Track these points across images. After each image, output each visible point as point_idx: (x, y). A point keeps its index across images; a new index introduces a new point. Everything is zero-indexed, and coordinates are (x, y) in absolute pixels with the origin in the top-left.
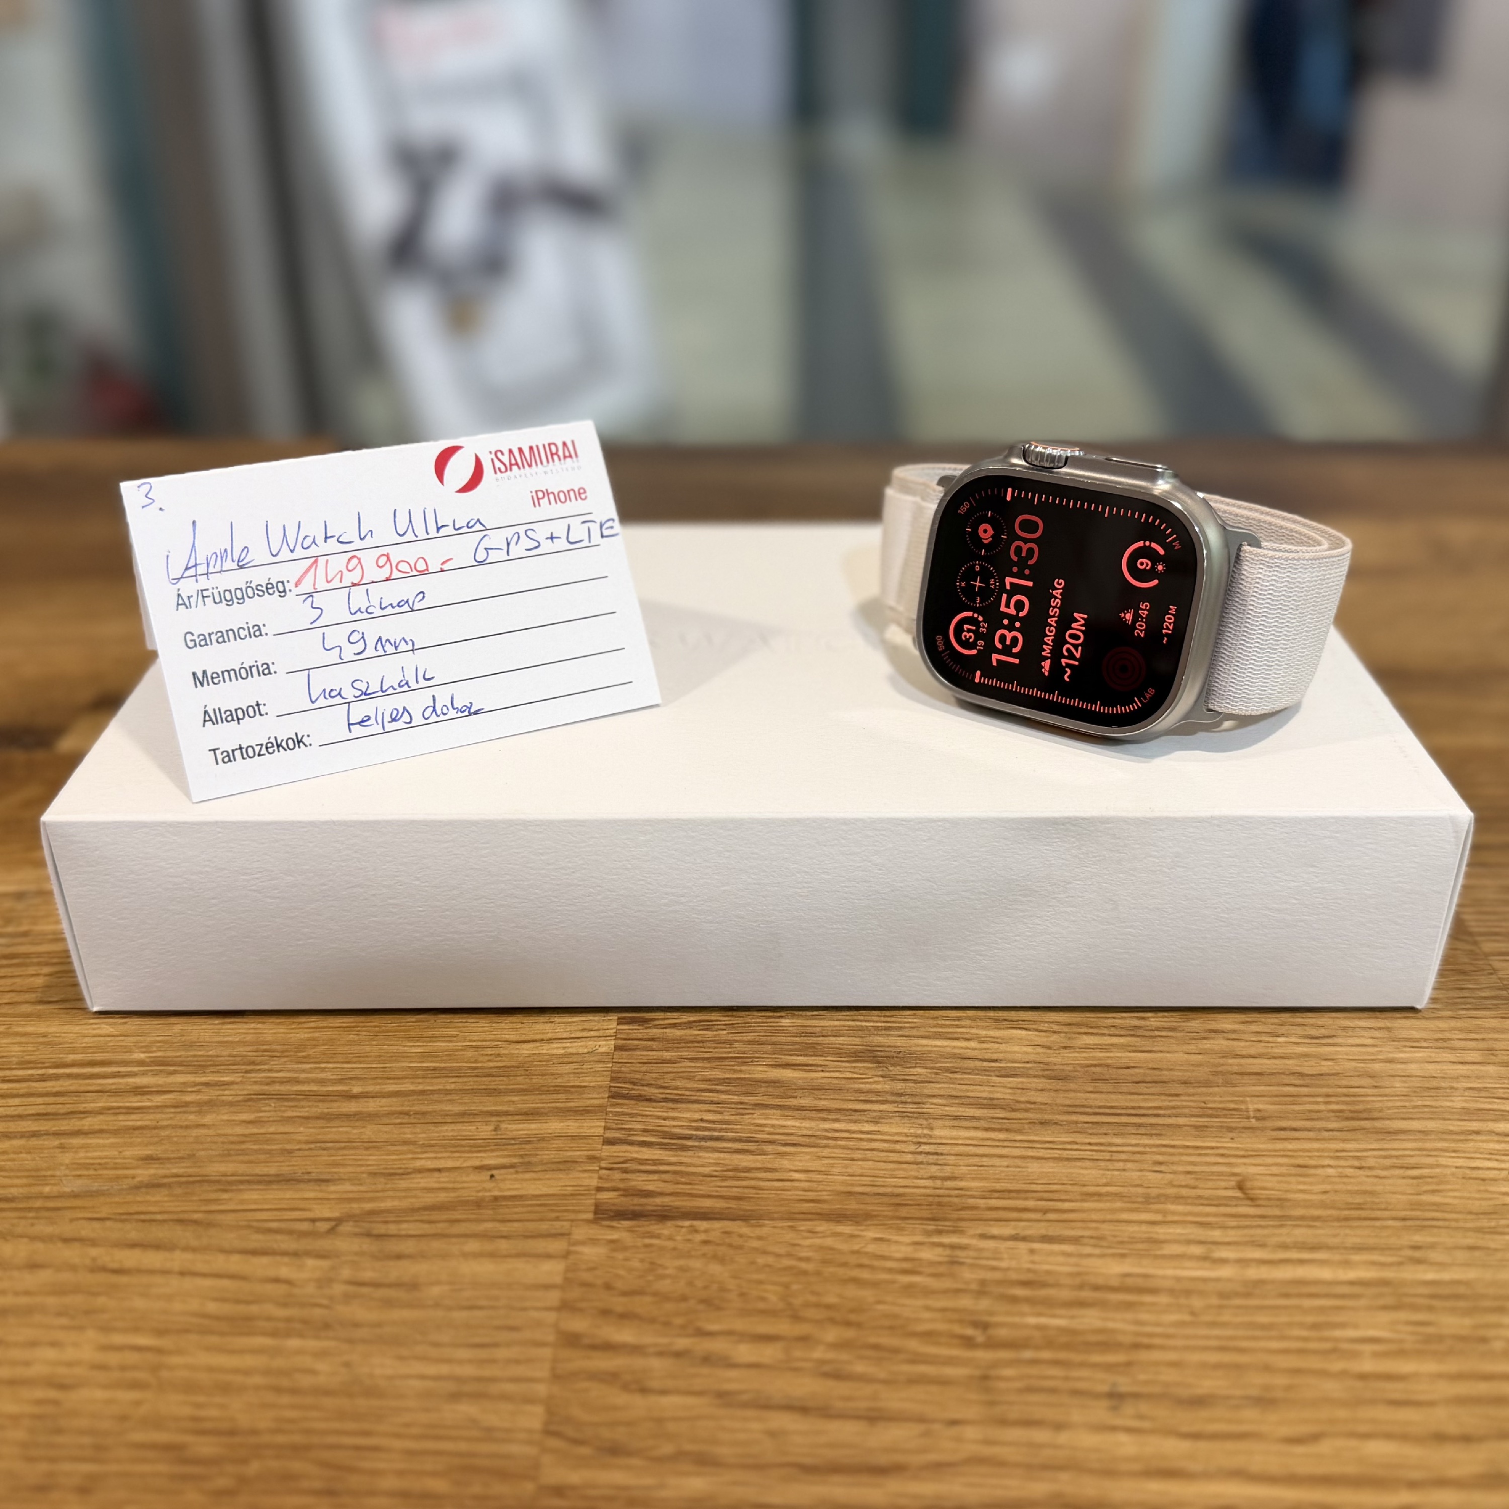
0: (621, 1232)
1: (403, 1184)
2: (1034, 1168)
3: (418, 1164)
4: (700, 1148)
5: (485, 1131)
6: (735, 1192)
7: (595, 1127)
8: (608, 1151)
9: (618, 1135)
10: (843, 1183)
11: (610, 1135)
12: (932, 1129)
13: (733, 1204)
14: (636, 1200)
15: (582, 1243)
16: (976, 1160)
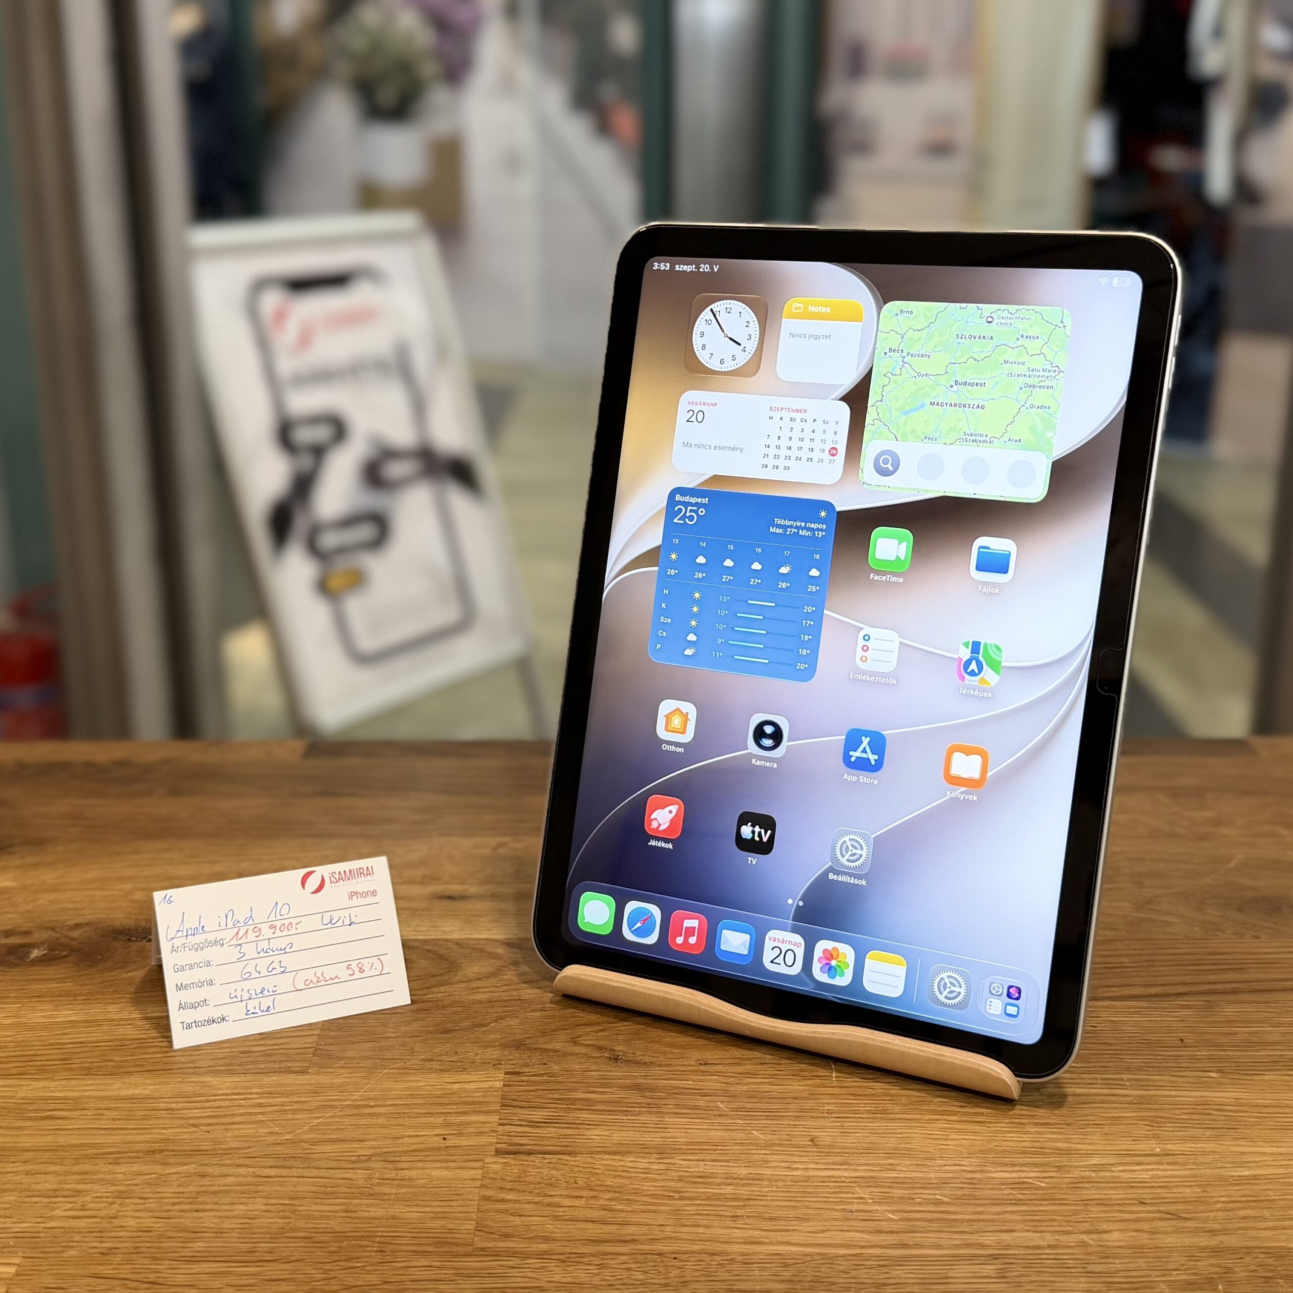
0: (508, 1159)
1: (400, 1141)
2: (713, 1133)
3: (407, 1134)
4: (548, 1127)
5: (440, 1120)
6: (564, 1144)
7: (495, 1118)
8: (500, 1128)
9: (506, 1122)
10: (619, 1140)
11: (501, 1121)
12: (664, 1118)
13: (563, 1148)
14: (516, 1147)
15: (490, 1163)
16: (684, 1130)
